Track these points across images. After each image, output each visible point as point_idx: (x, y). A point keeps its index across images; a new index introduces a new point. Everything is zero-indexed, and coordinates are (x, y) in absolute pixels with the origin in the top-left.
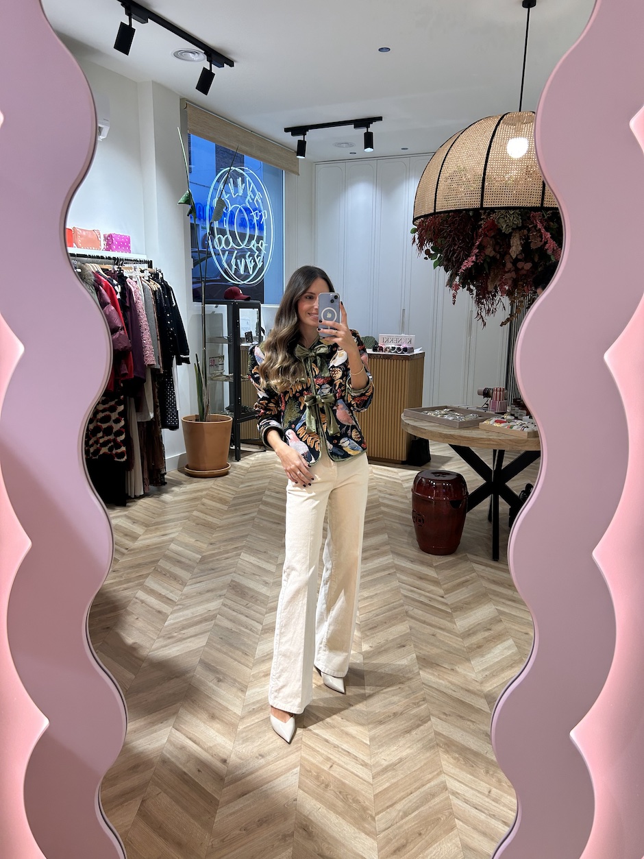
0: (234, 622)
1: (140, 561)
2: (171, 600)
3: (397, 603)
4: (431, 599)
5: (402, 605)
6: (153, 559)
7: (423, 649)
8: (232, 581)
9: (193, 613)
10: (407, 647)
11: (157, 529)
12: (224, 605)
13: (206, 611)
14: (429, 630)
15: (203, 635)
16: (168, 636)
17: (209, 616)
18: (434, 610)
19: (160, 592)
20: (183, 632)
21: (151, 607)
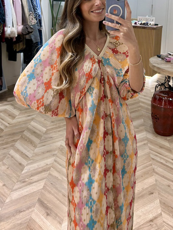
0: (60, 173)
1: (15, 131)
2: (27, 156)
3: (149, 163)
4: (167, 161)
5: (152, 165)
6: (21, 130)
7: (163, 196)
8: (61, 146)
9: (38, 166)
10: (154, 194)
11: (26, 112)
12: (55, 161)
13: (45, 165)
14: (166, 182)
15: (42, 181)
16: (23, 181)
17: (46, 168)
18: (168, 168)
19: (22, 151)
20: (31, 178)
21: (16, 161)
